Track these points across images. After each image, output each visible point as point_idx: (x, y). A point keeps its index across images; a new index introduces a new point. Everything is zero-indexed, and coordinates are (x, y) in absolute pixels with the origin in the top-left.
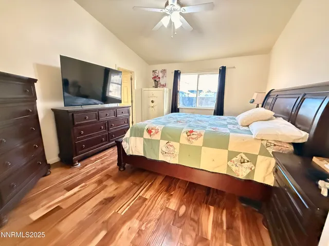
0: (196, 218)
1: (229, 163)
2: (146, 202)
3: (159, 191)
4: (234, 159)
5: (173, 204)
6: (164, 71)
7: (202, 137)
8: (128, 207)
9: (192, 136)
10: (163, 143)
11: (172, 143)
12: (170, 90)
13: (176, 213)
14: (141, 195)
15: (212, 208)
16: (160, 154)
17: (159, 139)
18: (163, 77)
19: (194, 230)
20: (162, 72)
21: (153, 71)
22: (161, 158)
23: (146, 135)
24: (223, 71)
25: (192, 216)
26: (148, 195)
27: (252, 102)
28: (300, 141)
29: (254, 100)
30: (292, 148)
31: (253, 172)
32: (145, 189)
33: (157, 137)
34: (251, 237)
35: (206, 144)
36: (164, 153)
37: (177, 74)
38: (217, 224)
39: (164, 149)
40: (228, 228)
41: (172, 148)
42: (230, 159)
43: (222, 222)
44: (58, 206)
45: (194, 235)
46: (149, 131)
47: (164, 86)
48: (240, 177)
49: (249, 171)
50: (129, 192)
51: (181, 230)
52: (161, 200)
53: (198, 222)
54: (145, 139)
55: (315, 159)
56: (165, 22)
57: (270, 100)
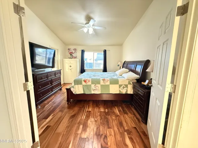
0: (112, 111)
1: (120, 89)
2: (91, 112)
3: (93, 107)
4: (121, 87)
5: (102, 110)
6: (75, 50)
7: (109, 81)
8: (85, 116)
9: (105, 81)
10: (93, 86)
11: (97, 85)
12: (79, 60)
13: (105, 112)
14: (87, 110)
15: (116, 107)
16: (92, 91)
17: (91, 84)
18: (75, 52)
19: (114, 114)
20: (74, 50)
21: (68, 49)
22: (93, 92)
23: (84, 83)
24: (105, 52)
25: (111, 111)
26: (90, 109)
27: (118, 66)
28: (138, 79)
29: (119, 65)
30: (136, 81)
31: (127, 90)
32: (87, 108)
33: (90, 83)
34: (130, 111)
35: (111, 83)
36: (94, 90)
37: (83, 52)
38: (119, 111)
39: (94, 88)
40: (123, 111)
41: (97, 87)
42: (120, 88)
43: (121, 110)
44: (47, 126)
45: (114, 116)
46: (85, 81)
47: (75, 58)
48: (124, 93)
49: (126, 90)
50: (81, 111)
51: (109, 116)
52: (96, 110)
53: (114, 112)
54: (83, 85)
55: (142, 83)
56: (85, 30)
57: (125, 65)
